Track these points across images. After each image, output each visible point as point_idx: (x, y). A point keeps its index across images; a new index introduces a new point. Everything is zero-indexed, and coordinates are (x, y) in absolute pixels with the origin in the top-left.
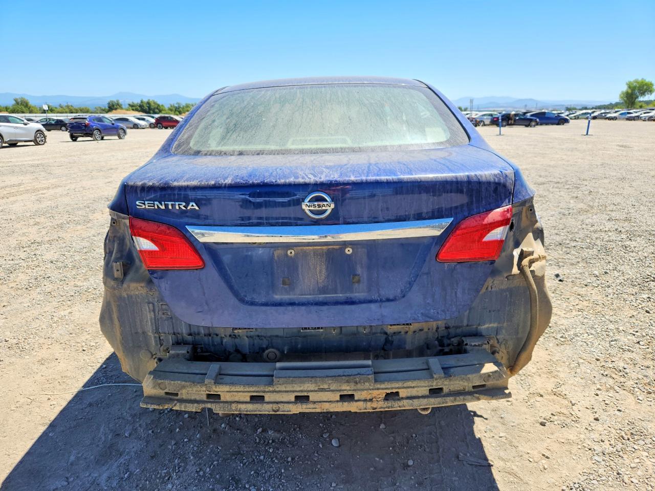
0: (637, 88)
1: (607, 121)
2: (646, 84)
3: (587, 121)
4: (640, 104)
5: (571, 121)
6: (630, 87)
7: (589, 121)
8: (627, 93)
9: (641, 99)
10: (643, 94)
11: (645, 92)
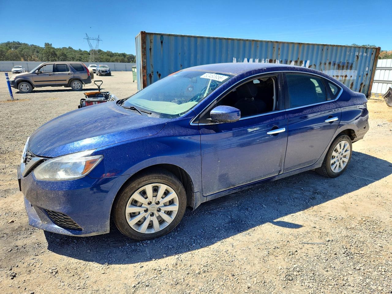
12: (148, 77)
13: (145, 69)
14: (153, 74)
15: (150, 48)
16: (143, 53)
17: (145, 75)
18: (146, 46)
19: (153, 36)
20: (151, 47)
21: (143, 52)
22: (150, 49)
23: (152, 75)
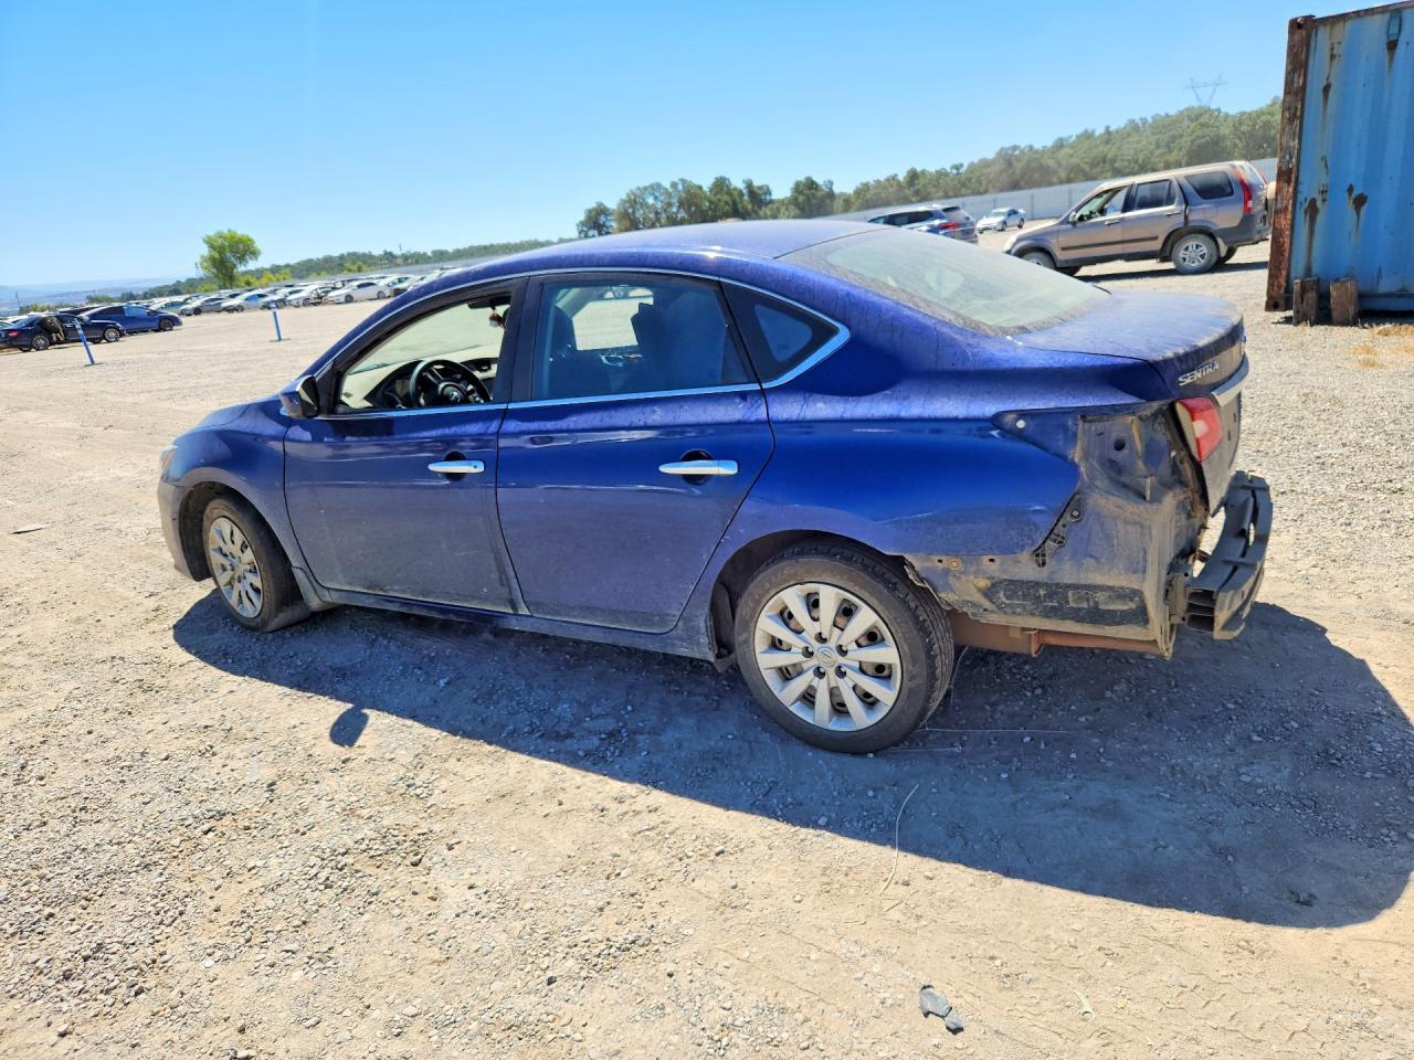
0: (228, 249)
1: (224, 315)
2: (241, 241)
3: (270, 313)
4: (245, 279)
5: (184, 319)
6: (212, 247)
7: (275, 314)
8: (213, 260)
9: (241, 268)
10: (242, 259)
11: (244, 255)
12: (1301, 215)
13: (1289, 182)
14: (1324, 200)
15: (1325, 83)
16: (1287, 114)
17: (1286, 208)
18: (1309, 78)
19: (1349, 24)
20: (1332, 81)
21: (1289, 109)
22: (1326, 89)
23: (1319, 204)
